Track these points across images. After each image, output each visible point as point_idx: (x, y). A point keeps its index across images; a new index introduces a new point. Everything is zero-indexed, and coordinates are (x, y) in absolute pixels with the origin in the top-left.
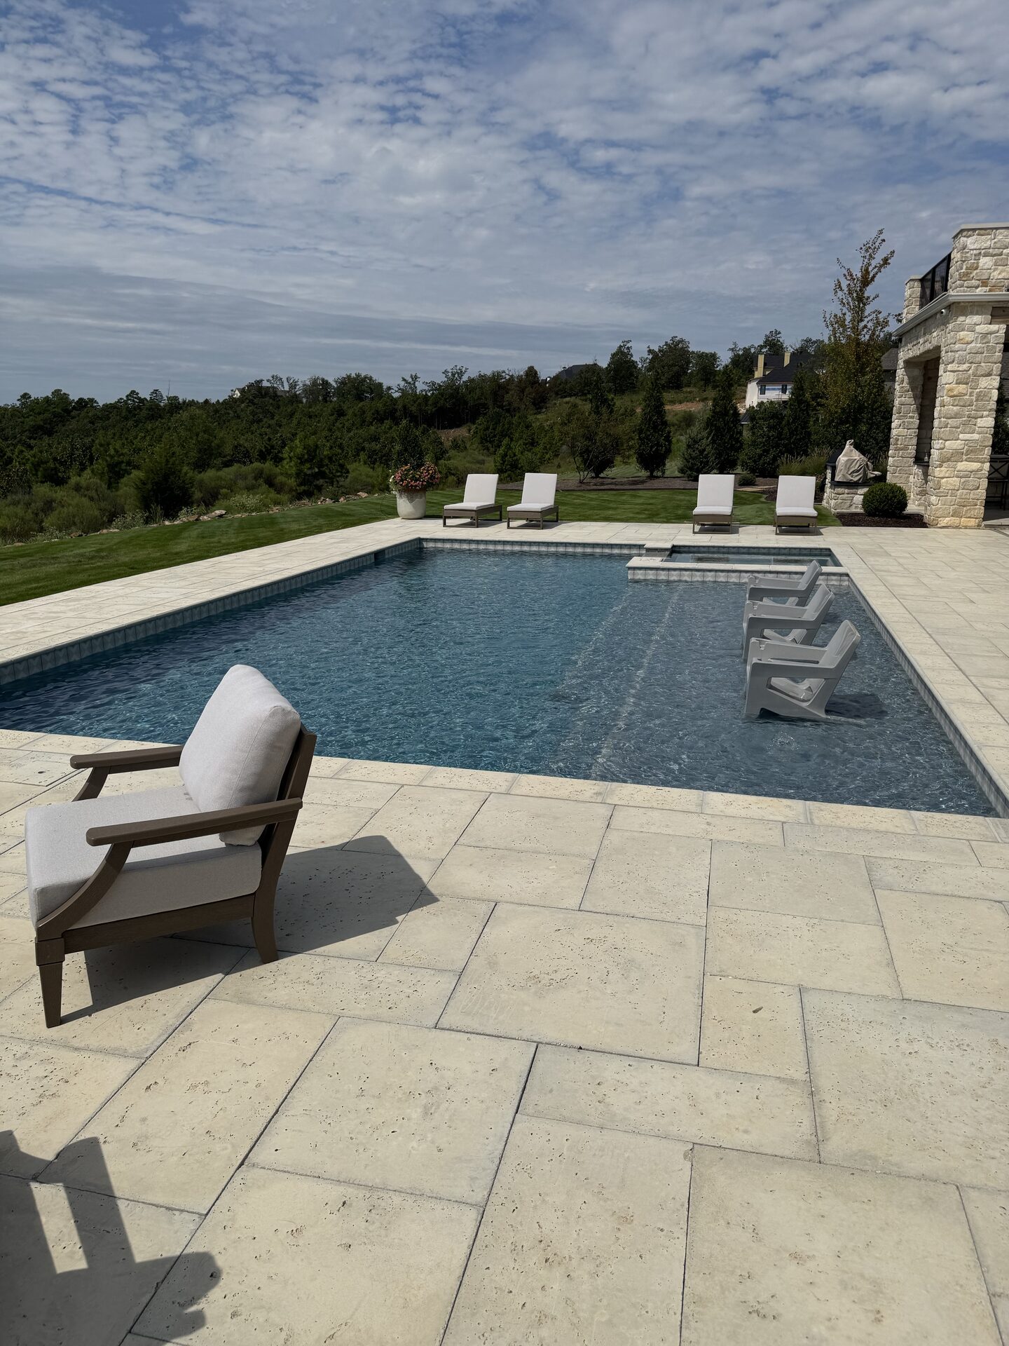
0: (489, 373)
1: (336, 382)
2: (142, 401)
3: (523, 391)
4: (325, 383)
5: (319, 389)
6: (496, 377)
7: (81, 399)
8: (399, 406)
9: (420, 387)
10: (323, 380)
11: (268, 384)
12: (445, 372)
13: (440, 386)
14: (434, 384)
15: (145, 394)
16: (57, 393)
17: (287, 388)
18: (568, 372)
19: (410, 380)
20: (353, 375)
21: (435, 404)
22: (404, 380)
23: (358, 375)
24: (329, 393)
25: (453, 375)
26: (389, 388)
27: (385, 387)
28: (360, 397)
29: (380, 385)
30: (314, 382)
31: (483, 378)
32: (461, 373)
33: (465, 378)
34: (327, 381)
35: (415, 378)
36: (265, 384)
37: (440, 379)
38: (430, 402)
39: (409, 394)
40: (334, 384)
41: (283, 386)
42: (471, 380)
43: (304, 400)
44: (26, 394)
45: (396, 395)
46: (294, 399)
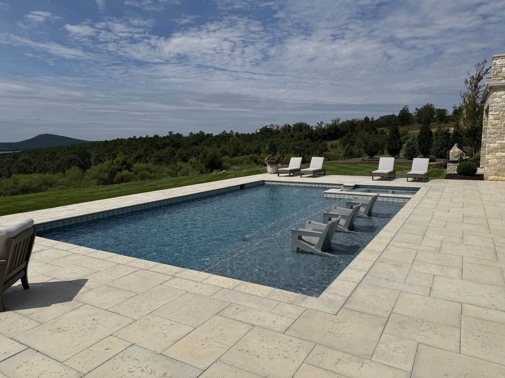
0: (350, 120)
1: (293, 125)
2: (227, 134)
3: (363, 126)
4: (289, 126)
5: (287, 128)
6: (353, 121)
7: (208, 134)
8: (314, 133)
9: (323, 126)
10: (288, 125)
11: (269, 127)
12: (333, 120)
13: (330, 125)
14: (328, 124)
15: (228, 132)
16: (201, 132)
17: (275, 128)
18: (382, 118)
19: (320, 123)
20: (299, 123)
21: (328, 131)
22: (318, 123)
23: (301, 123)
24: (290, 129)
25: (335, 121)
26: (312, 127)
27: (310, 126)
28: (301, 130)
29: (309, 126)
30: (285, 126)
31: (348, 122)
32: (338, 120)
33: (340, 122)
34: (290, 125)
35: (322, 123)
36: (268, 127)
37: (330, 123)
38: (326, 131)
39: (319, 129)
40: (292, 126)
41: (274, 128)
42: (344, 123)
43: (281, 132)
44: (191, 132)
45: (314, 129)
46: (278, 132)
